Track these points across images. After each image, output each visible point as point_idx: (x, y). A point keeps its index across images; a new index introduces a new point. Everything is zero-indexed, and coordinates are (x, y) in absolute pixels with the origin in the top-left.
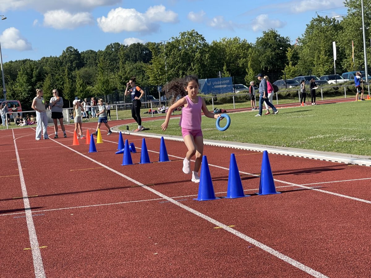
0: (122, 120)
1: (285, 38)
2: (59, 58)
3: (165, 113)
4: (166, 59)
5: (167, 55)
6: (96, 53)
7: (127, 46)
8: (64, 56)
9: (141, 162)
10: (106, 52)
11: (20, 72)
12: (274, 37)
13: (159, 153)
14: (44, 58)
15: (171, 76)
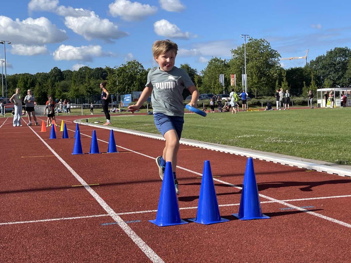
0: (85, 115)
1: (194, 69)
2: (48, 74)
3: (115, 112)
4: (118, 78)
5: (118, 75)
6: (72, 72)
7: (93, 69)
8: (51, 73)
9: (90, 152)
10: (79, 72)
11: (20, 80)
12: (187, 69)
13: (108, 143)
14: (38, 73)
15: (120, 89)
